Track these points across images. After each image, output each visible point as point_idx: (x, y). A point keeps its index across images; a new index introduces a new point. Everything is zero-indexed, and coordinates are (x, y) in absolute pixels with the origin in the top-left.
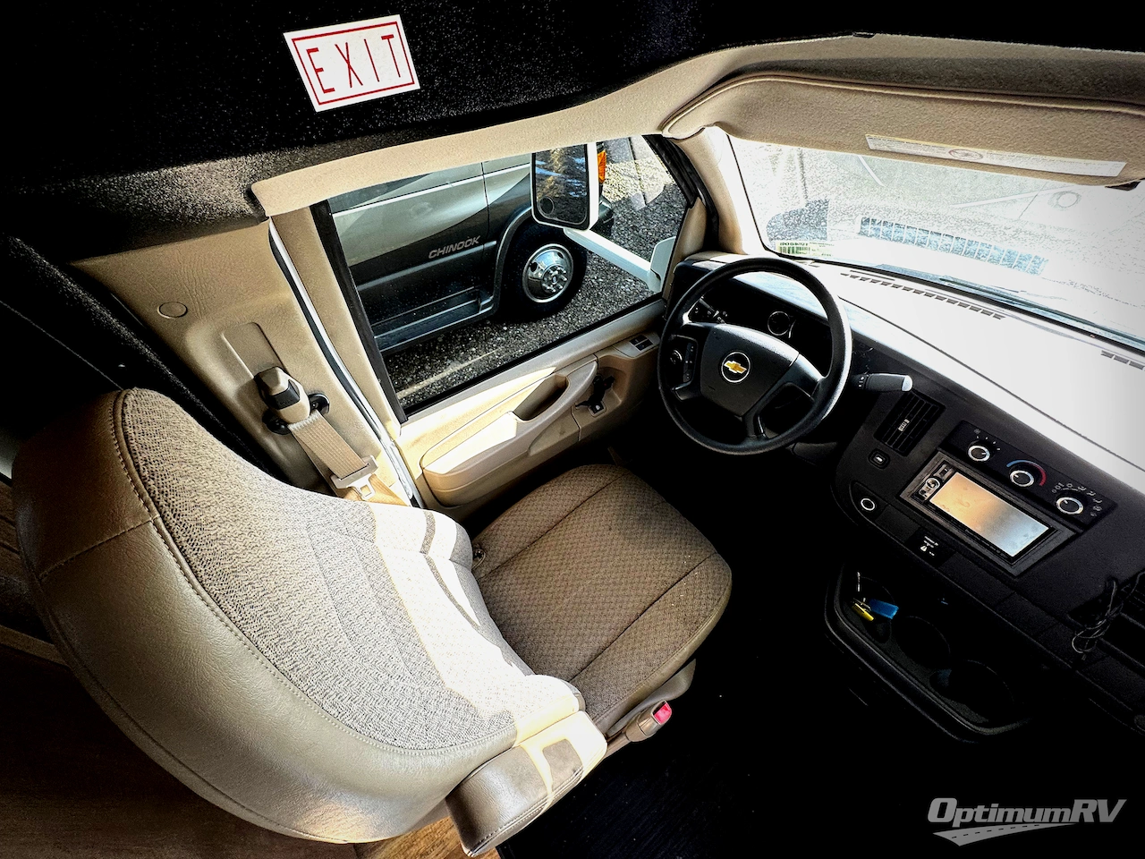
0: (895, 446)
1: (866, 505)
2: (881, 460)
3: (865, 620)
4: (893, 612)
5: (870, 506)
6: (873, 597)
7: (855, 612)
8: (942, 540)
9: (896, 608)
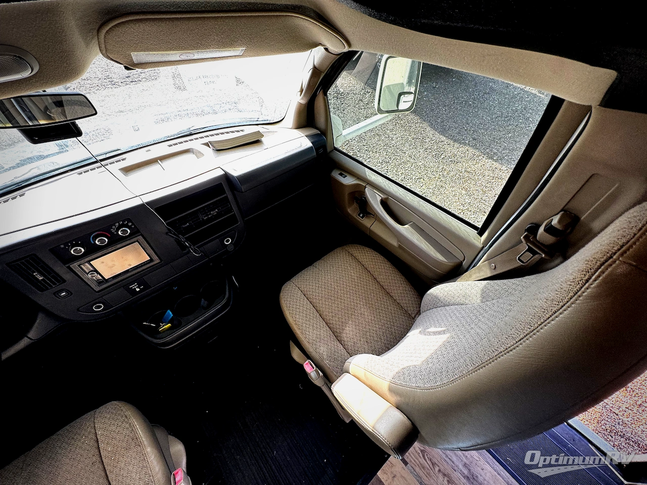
0: (54, 284)
1: (99, 308)
2: (64, 293)
3: (169, 329)
4: (170, 313)
5: (100, 307)
6: (160, 320)
7: (164, 332)
8: (136, 280)
9: (169, 311)
